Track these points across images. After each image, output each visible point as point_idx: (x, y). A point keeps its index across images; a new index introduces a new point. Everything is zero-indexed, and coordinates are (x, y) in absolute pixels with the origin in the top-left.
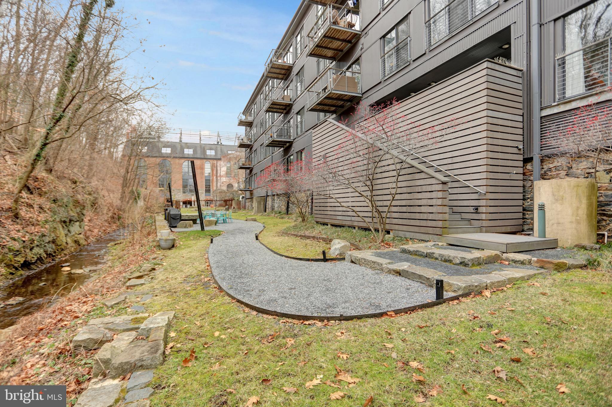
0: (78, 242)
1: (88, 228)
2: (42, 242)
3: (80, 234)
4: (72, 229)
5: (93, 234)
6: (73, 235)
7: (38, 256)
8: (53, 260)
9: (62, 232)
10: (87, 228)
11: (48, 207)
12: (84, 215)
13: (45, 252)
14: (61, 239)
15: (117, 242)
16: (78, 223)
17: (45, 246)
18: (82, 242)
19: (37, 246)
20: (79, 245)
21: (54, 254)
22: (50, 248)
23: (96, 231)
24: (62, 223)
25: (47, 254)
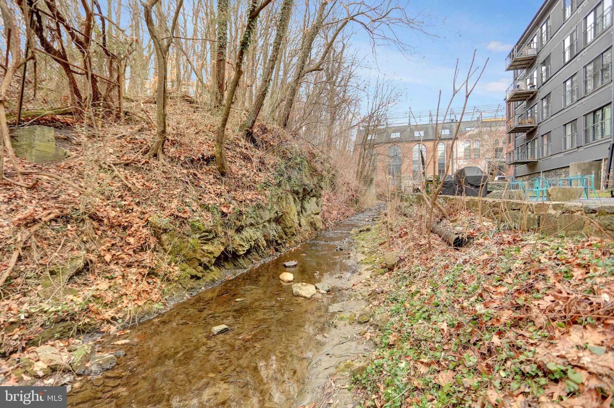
0: (315, 224)
1: (327, 208)
2: (259, 219)
3: (318, 214)
4: (307, 205)
5: (332, 216)
6: (309, 215)
7: (253, 243)
8: (277, 250)
9: (293, 208)
10: (325, 208)
11: (272, 162)
12: (322, 188)
13: (264, 236)
14: (292, 217)
15: (361, 229)
16: (314, 199)
17: (264, 226)
18: (320, 225)
19: (252, 225)
20: (316, 229)
21: (279, 241)
22: (273, 231)
23: (335, 212)
24: (294, 195)
25: (267, 241)
